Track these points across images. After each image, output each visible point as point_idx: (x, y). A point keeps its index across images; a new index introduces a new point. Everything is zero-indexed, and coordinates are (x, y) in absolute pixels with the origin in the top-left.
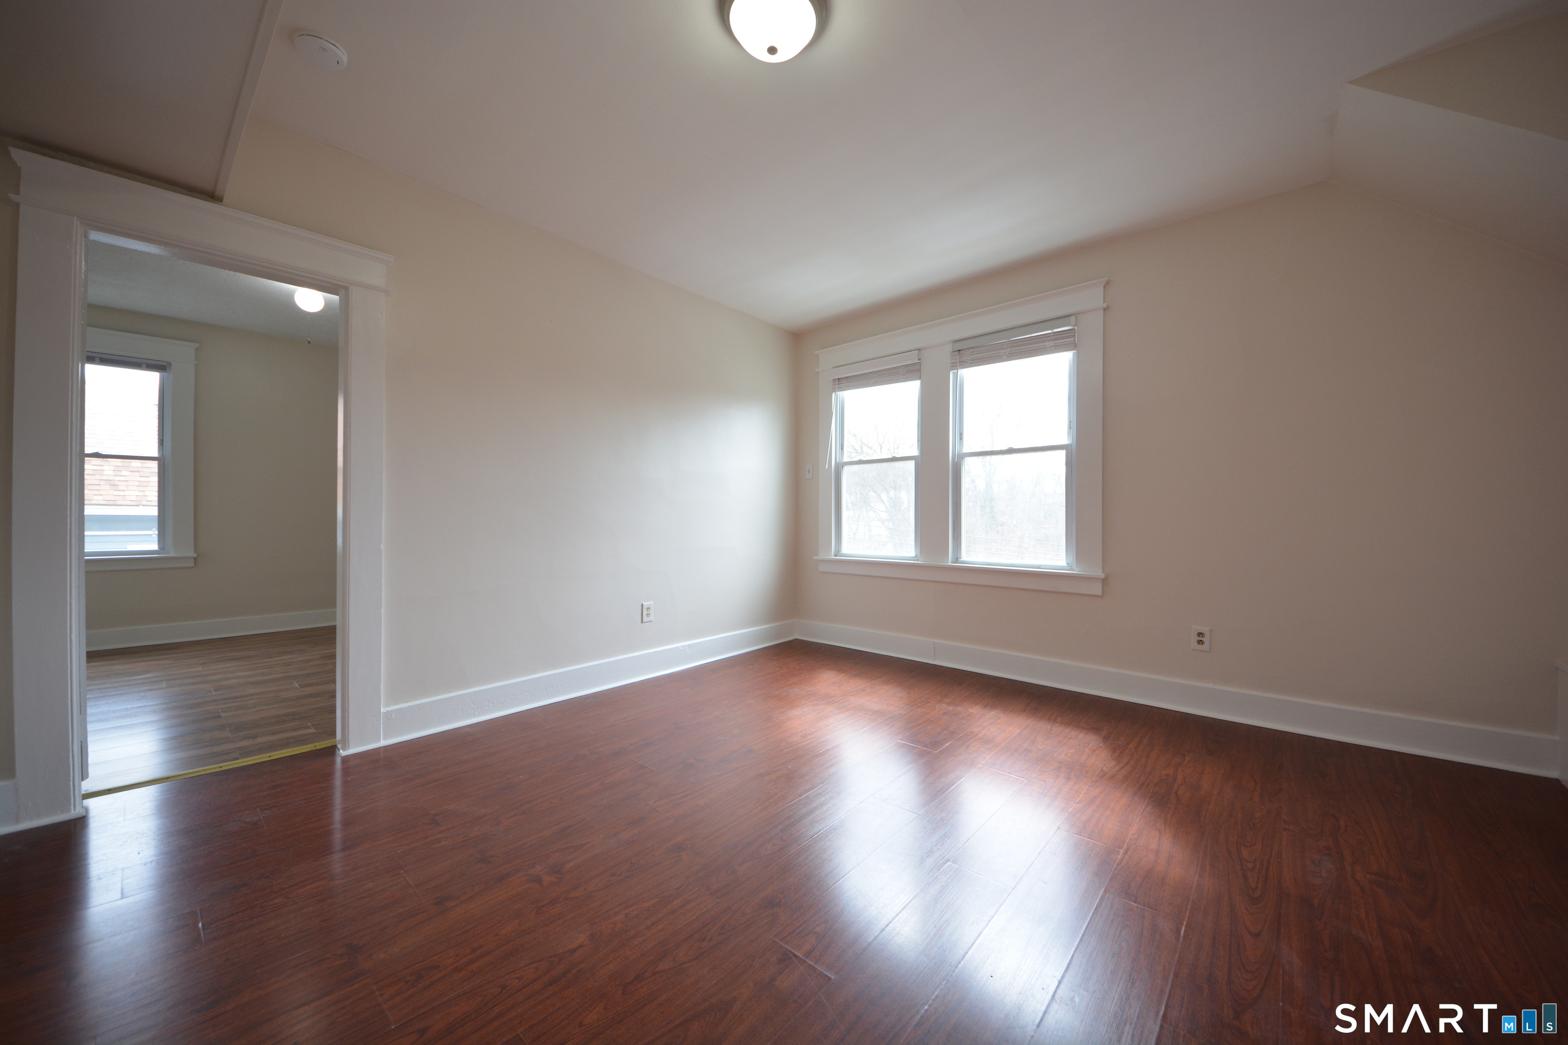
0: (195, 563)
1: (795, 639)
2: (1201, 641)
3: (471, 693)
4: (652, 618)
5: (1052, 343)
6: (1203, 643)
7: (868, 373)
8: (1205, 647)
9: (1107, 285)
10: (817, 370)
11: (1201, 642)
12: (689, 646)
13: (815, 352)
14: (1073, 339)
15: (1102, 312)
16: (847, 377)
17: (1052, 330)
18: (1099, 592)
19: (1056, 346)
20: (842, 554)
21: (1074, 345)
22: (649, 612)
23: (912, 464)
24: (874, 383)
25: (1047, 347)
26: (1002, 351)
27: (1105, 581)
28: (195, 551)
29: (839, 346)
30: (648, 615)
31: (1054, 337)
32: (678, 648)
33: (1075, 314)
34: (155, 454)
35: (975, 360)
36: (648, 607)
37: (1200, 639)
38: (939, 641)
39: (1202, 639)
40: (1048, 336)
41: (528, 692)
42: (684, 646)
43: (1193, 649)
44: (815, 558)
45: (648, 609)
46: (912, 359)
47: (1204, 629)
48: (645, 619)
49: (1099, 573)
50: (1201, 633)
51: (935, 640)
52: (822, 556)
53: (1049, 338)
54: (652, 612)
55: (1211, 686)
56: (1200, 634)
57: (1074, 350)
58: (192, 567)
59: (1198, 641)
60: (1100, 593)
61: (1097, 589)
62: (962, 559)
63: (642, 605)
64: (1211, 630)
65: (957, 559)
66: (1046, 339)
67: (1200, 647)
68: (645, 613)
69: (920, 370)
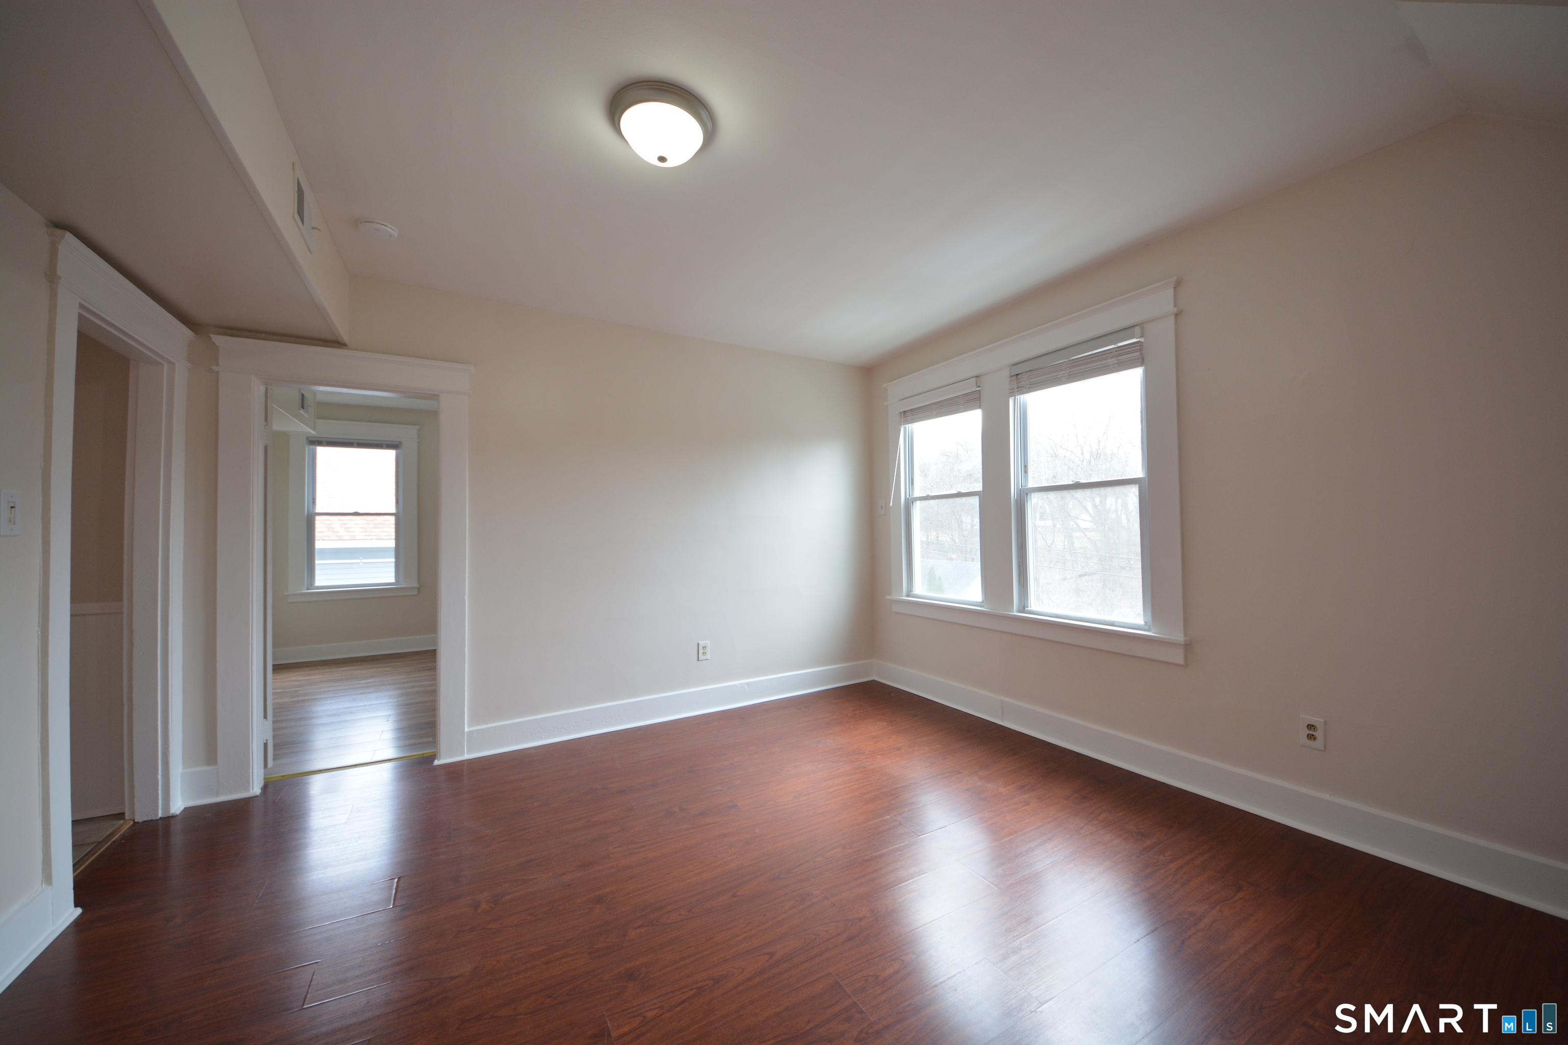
0: (419, 592)
1: (872, 681)
2: (1313, 735)
3: (539, 719)
4: (708, 656)
5: (1114, 360)
6: (1315, 739)
7: (930, 405)
8: (1319, 743)
9: (1177, 285)
10: (885, 404)
11: (1312, 737)
12: (748, 684)
13: (884, 386)
14: (1138, 353)
15: (1172, 318)
16: (912, 410)
17: (1115, 344)
18: (1180, 660)
19: (1120, 363)
20: (914, 594)
21: (1141, 360)
22: (705, 651)
23: (975, 501)
24: (936, 414)
25: (1109, 365)
26: (1061, 373)
27: (1188, 646)
28: (419, 583)
29: (903, 378)
30: (704, 653)
31: (1117, 353)
32: (735, 685)
33: (1141, 325)
34: (394, 511)
35: (1034, 384)
36: (704, 646)
37: (1311, 733)
38: (1006, 699)
39: (1314, 733)
40: (1110, 351)
41: (589, 720)
42: (742, 684)
43: (1302, 745)
44: (887, 597)
45: (704, 648)
46: (970, 387)
47: (1317, 720)
48: (701, 657)
49: (1179, 636)
50: (1312, 726)
51: (1003, 698)
52: (894, 596)
53: (1111, 355)
54: (708, 650)
55: (1326, 796)
56: (1310, 727)
57: (1141, 366)
58: (416, 595)
59: (1308, 735)
60: (1182, 662)
61: (1178, 657)
62: (1029, 608)
63: (698, 643)
64: (1325, 722)
65: (1023, 609)
66: (1108, 355)
67: (1311, 743)
68: (701, 651)
69: (979, 399)
